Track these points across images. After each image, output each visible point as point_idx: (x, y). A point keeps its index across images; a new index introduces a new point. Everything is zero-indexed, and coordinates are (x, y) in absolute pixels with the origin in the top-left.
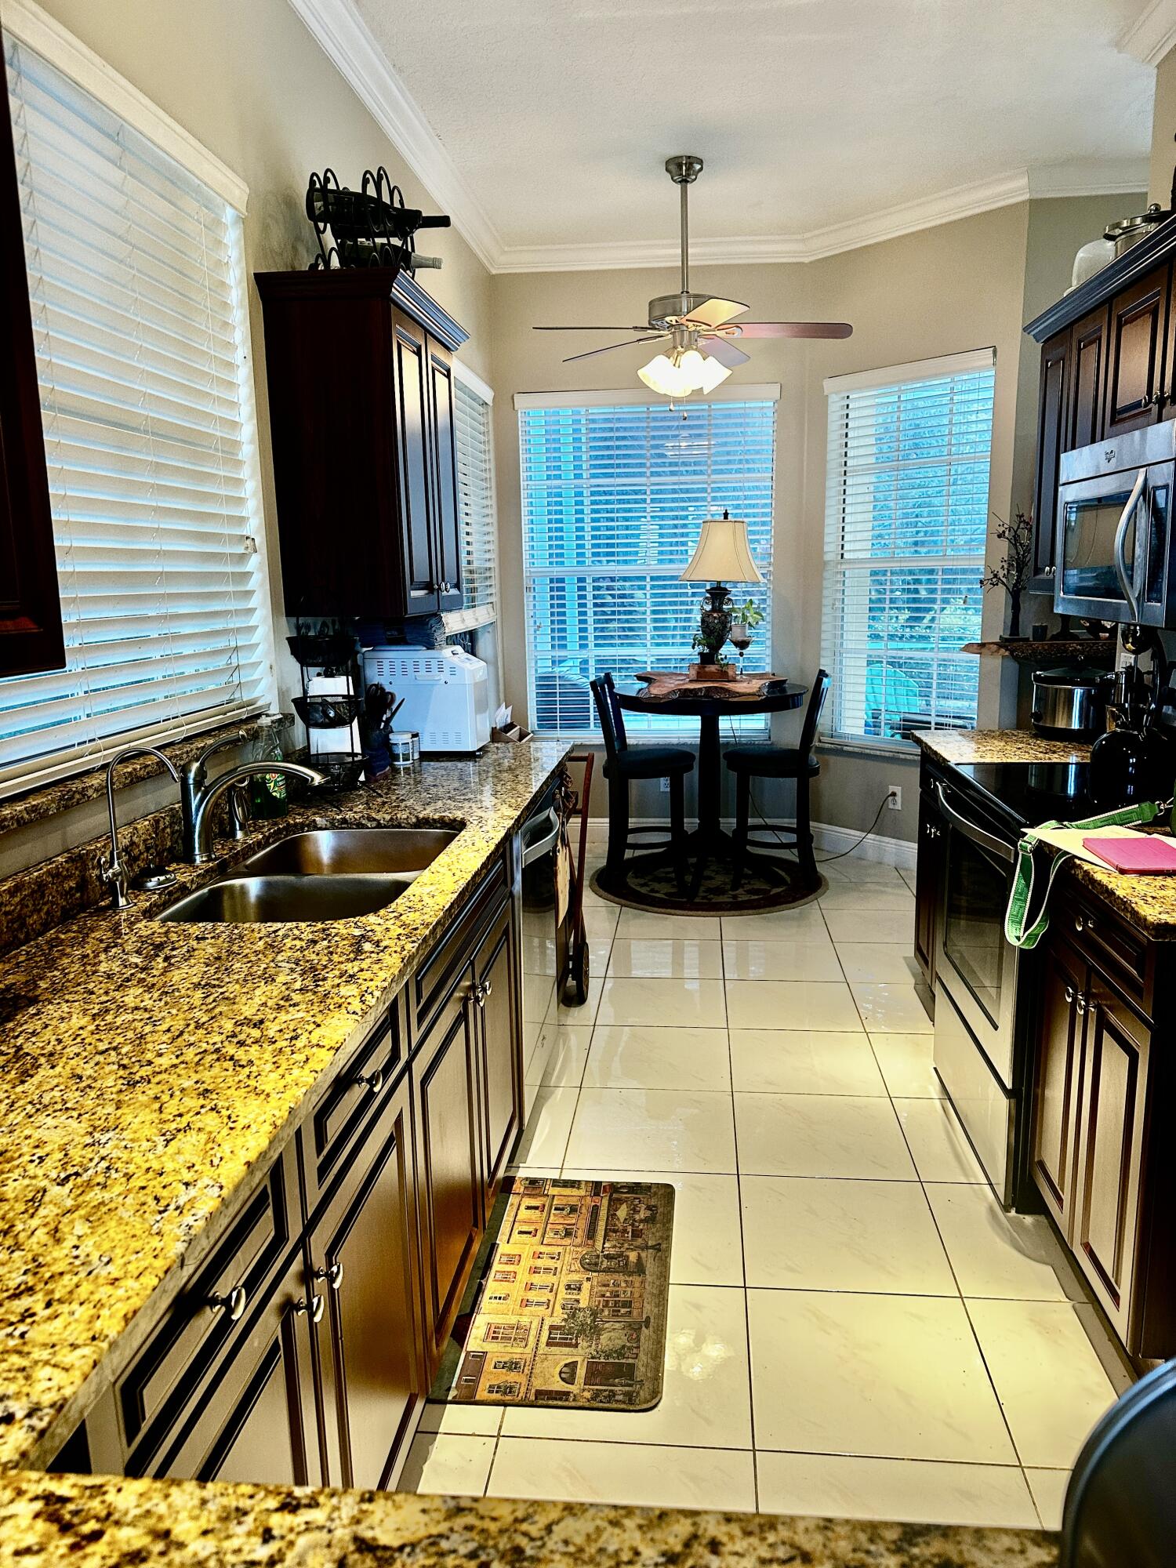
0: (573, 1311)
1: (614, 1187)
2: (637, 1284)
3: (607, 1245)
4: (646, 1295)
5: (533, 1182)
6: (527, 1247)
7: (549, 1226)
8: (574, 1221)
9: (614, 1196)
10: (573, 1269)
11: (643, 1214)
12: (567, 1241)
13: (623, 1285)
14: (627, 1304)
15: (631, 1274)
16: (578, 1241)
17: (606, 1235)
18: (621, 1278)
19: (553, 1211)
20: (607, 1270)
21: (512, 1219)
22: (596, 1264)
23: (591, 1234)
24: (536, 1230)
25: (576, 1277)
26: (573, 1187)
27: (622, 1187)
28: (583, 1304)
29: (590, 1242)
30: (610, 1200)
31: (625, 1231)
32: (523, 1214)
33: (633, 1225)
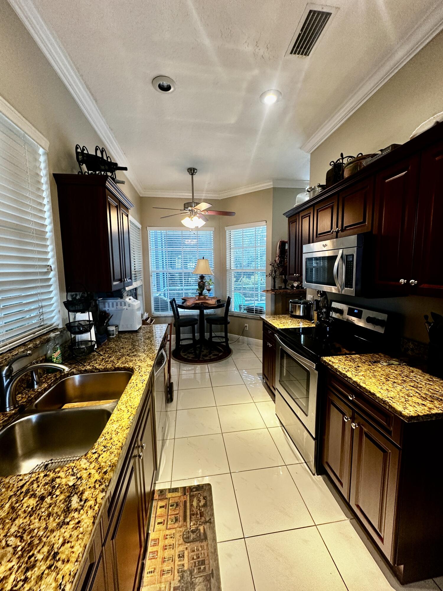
0: (182, 572)
1: (191, 489)
2: (205, 548)
3: (192, 524)
4: (210, 554)
5: (161, 491)
6: (161, 532)
7: (169, 517)
8: (178, 512)
9: (192, 493)
10: (180, 543)
11: (202, 503)
12: (176, 525)
13: (200, 549)
14: (203, 562)
15: (201, 541)
16: (181, 523)
17: (191, 518)
18: (198, 544)
19: (170, 508)
20: (194, 541)
21: (154, 516)
22: (188, 538)
23: (185, 520)
24: (164, 521)
25: (181, 548)
26: (176, 491)
27: (194, 488)
28: (186, 568)
29: (185, 523)
30: (190, 496)
31: (197, 514)
32: (159, 511)
33: (199, 509)
